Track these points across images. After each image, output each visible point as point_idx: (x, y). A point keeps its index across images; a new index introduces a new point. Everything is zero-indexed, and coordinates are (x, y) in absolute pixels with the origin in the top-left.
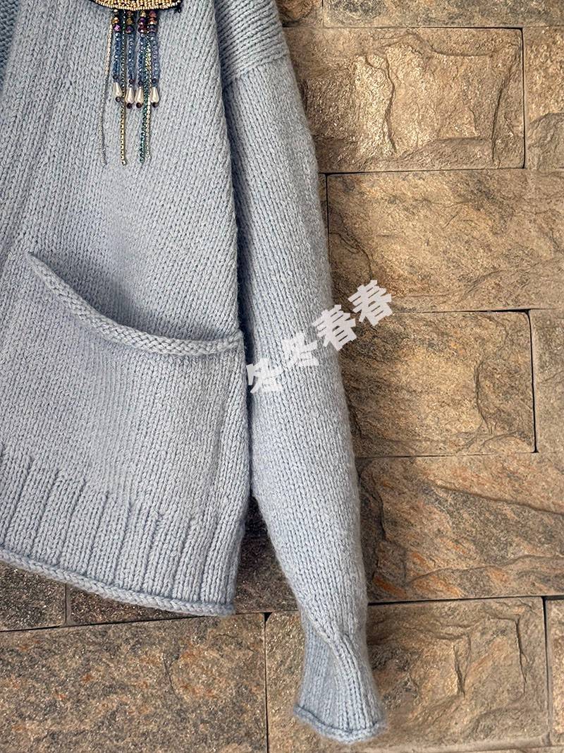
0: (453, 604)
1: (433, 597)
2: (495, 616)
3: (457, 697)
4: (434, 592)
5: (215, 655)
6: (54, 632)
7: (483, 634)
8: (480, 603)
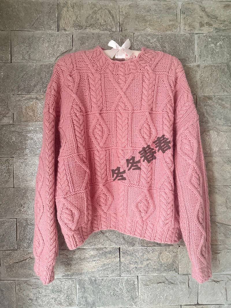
0: (218, 246)
2: (227, 249)
5: (169, 254)
6: (137, 248)
7: (224, 252)
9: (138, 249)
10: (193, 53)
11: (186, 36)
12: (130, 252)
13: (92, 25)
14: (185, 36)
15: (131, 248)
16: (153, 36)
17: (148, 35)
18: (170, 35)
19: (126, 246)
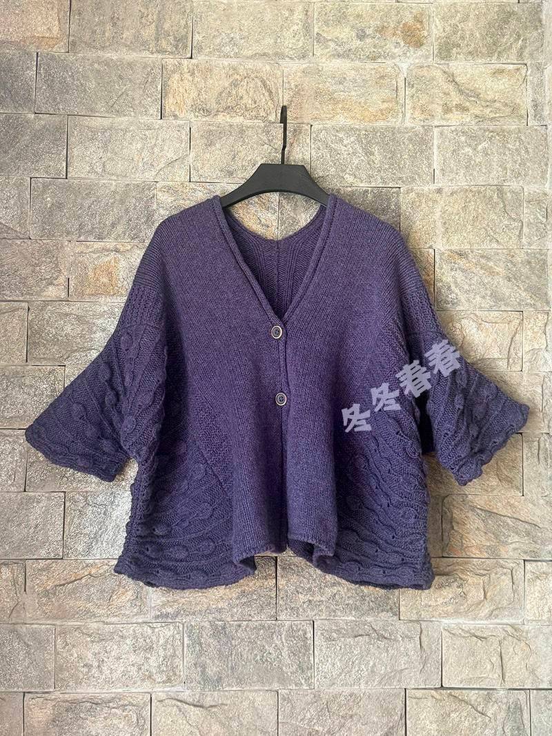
0: (483, 560)
1: (474, 556)
2: (502, 567)
3: (483, 600)
4: (475, 554)
7: (496, 574)
8: (495, 561)
13: (228, 109)
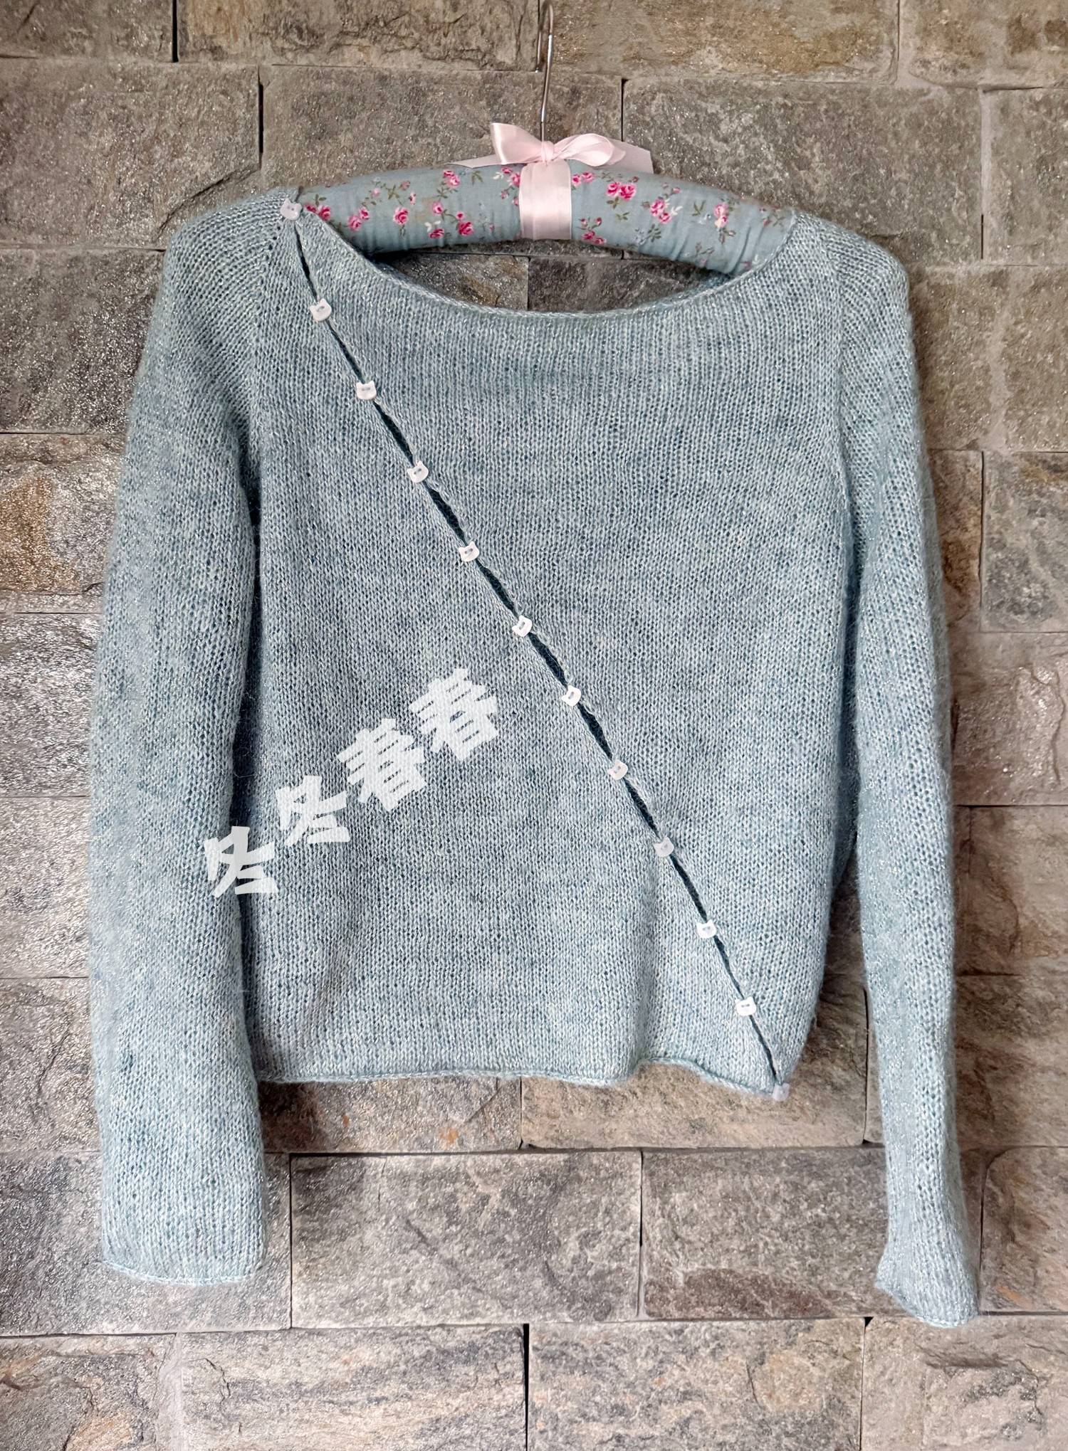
9: (633, 1336)
10: (971, 203)
11: (929, 101)
12: (586, 1351)
14: (923, 99)
15: (588, 1329)
16: (736, 96)
17: (704, 92)
18: (833, 92)
19: (565, 1315)
